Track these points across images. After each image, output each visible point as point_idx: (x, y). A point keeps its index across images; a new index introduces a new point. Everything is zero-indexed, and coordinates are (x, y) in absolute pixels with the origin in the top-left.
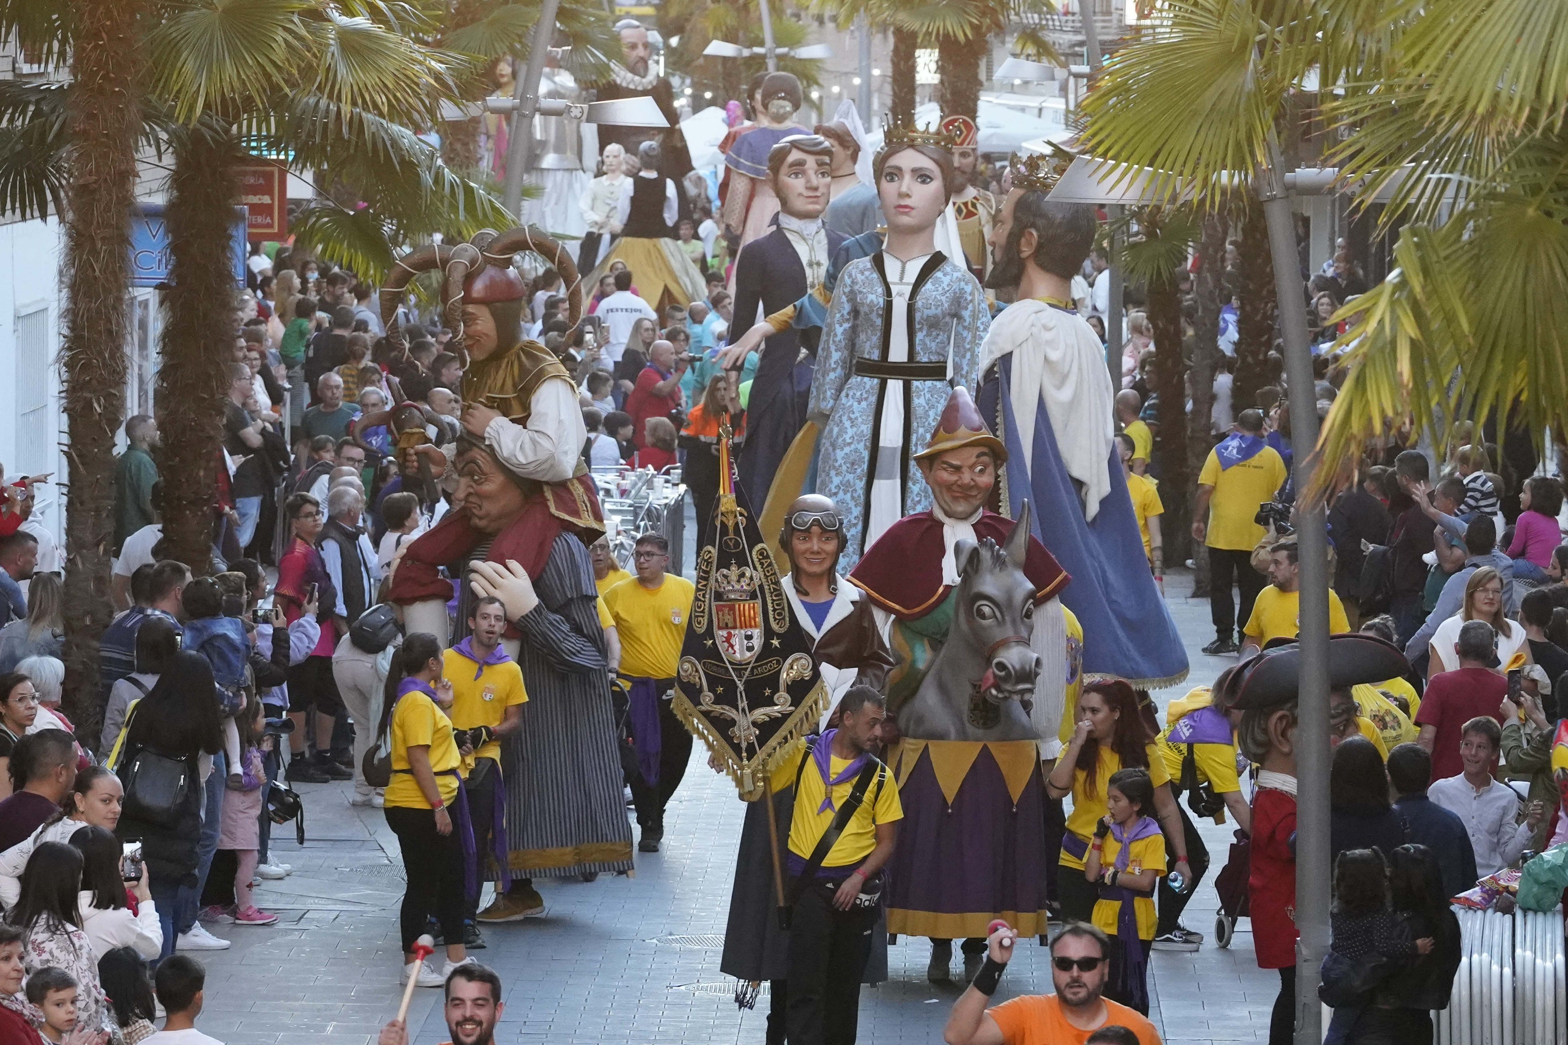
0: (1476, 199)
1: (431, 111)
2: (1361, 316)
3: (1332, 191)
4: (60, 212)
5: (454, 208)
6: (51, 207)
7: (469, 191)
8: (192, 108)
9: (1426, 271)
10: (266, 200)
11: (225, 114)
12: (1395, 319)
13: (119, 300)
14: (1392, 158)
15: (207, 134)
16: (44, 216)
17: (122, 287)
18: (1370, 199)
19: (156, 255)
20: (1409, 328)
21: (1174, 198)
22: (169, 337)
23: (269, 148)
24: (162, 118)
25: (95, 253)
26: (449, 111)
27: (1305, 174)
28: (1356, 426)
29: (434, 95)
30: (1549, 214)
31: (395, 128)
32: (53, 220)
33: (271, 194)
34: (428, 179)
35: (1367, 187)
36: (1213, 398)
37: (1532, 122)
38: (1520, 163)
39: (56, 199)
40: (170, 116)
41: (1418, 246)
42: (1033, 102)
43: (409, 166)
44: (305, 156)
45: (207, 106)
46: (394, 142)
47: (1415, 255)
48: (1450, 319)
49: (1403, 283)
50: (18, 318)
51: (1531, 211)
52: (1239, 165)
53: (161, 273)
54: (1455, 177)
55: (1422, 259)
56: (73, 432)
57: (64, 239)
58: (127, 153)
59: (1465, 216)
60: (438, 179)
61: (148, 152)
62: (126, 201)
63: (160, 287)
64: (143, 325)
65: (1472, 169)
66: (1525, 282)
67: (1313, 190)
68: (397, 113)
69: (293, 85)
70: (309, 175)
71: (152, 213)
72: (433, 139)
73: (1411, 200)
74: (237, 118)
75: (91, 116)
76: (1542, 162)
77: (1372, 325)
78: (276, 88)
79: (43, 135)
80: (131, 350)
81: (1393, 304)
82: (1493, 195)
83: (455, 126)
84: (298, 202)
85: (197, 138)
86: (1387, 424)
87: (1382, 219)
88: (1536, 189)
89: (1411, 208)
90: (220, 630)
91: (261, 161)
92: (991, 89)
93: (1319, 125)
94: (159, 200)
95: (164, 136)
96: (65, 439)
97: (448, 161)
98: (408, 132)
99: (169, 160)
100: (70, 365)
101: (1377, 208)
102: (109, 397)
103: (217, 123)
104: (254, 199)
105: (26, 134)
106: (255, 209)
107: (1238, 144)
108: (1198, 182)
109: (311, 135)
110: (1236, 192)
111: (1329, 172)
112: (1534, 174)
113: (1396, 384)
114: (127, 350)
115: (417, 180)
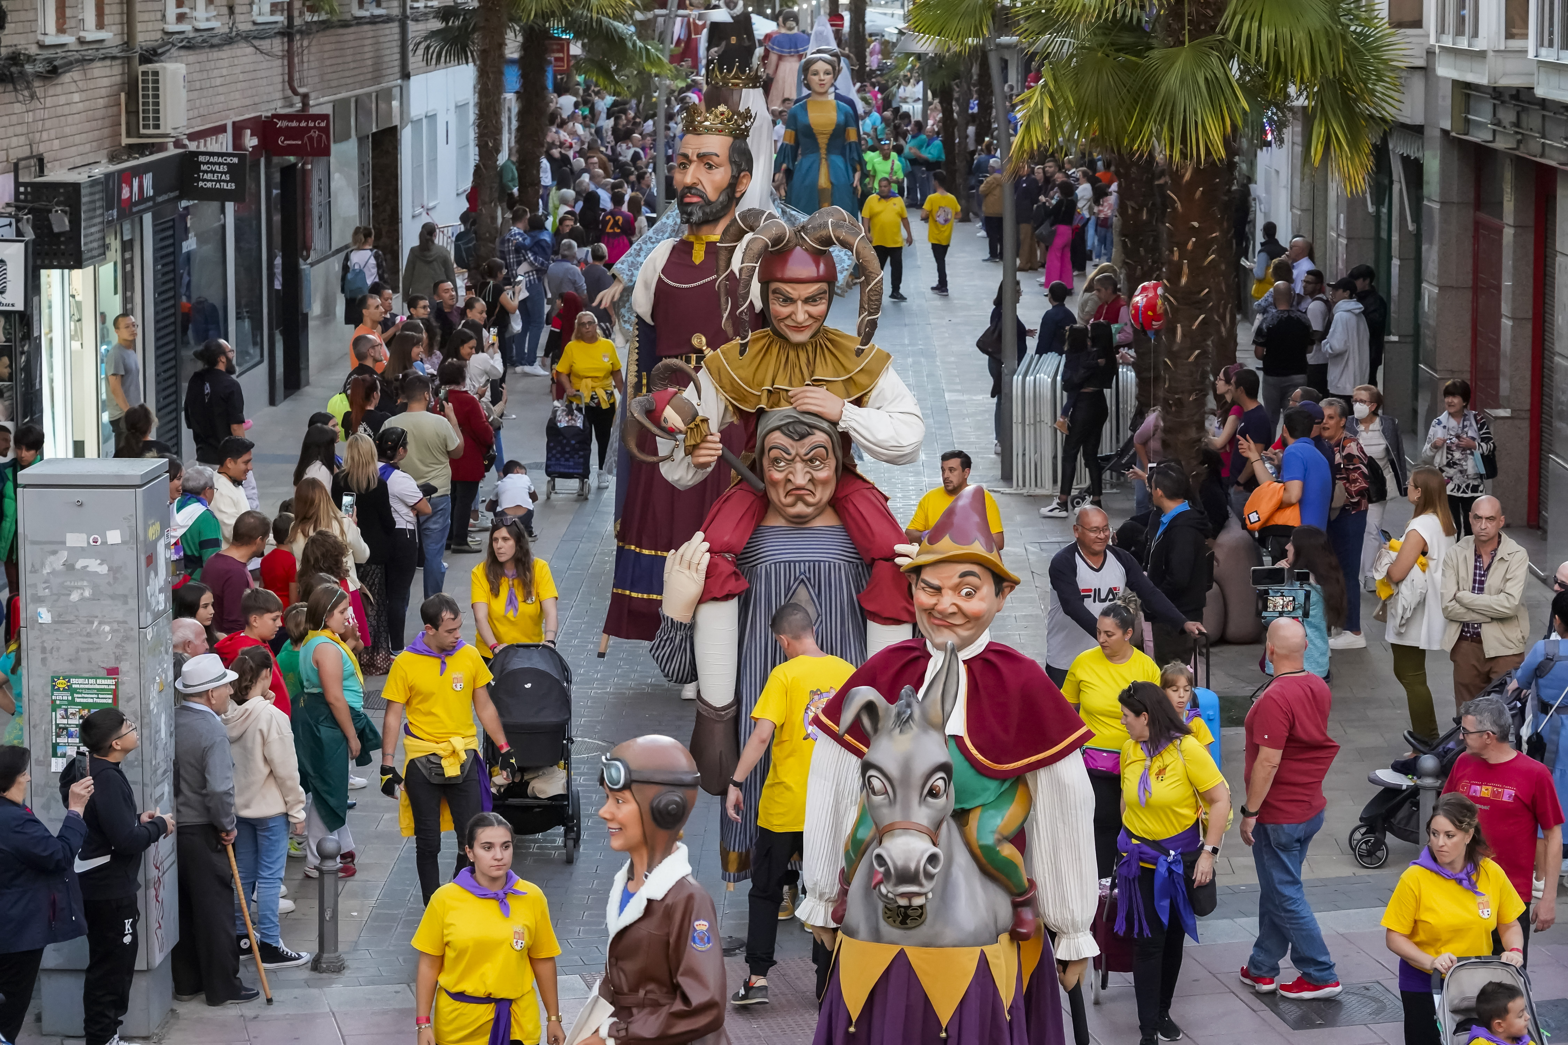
0: (1077, 48)
1: (631, 16)
2: (1029, 99)
3: (1016, 46)
4: (474, 61)
5: (641, 57)
6: (470, 59)
7: (647, 50)
8: (529, 15)
9: (1055, 80)
10: (561, 55)
11: (543, 18)
12: (1042, 100)
13: (499, 98)
14: (1041, 33)
15: (536, 27)
16: (467, 63)
17: (500, 93)
18: (1032, 50)
19: (515, 79)
20: (1048, 104)
21: (949, 49)
22: (521, 115)
23: (562, 32)
24: (517, 20)
25: (488, 78)
26: (639, 16)
27: (1005, 39)
28: (1026, 146)
29: (632, 9)
30: (1108, 56)
31: (616, 23)
32: (471, 65)
33: (563, 52)
34: (630, 45)
35: (1031, 45)
36: (967, 137)
37: (1099, 16)
38: (1095, 35)
39: (472, 55)
40: (520, 19)
41: (1052, 69)
42: (889, 11)
43: (622, 40)
44: (577, 36)
45: (535, 15)
46: (615, 30)
47: (1051, 73)
48: (1066, 100)
49: (1045, 85)
50: (457, 107)
51: (1099, 54)
52: (976, 35)
53: (517, 86)
54: (1068, 40)
55: (1054, 75)
56: (481, 155)
57: (476, 73)
58: (502, 35)
59: (1072, 56)
60: (634, 45)
61: (510, 35)
62: (502, 56)
63: (517, 92)
64: (510, 110)
65: (1075, 36)
66: (1097, 84)
67: (1008, 47)
68: (617, 17)
69: (572, 6)
70: (579, 44)
71: (512, 62)
72: (633, 29)
73: (1049, 50)
74: (548, 21)
75: (487, 20)
76: (1105, 34)
77: (1032, 104)
78: (565, 7)
79: (467, 27)
80: (504, 120)
81: (1041, 93)
82: (1083, 48)
83: (641, 22)
84: (575, 56)
85: (531, 28)
86: (1039, 145)
87: (1037, 58)
88: (1101, 45)
89: (1049, 54)
90: (543, 237)
91: (560, 39)
92: (871, 6)
93: (1011, 18)
94: (516, 56)
95: (517, 28)
96: (477, 158)
97: (639, 38)
98: (621, 25)
99: (520, 38)
100: (479, 126)
101: (1034, 54)
102: (495, 140)
103: (540, 22)
104: (557, 55)
105: (459, 28)
106: (557, 59)
107: (976, 27)
108: (959, 43)
109: (580, 27)
110: (975, 47)
111: (1015, 39)
112: (1101, 39)
113: (1043, 128)
114: (503, 119)
115: (625, 45)
